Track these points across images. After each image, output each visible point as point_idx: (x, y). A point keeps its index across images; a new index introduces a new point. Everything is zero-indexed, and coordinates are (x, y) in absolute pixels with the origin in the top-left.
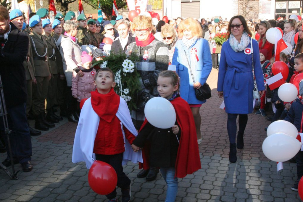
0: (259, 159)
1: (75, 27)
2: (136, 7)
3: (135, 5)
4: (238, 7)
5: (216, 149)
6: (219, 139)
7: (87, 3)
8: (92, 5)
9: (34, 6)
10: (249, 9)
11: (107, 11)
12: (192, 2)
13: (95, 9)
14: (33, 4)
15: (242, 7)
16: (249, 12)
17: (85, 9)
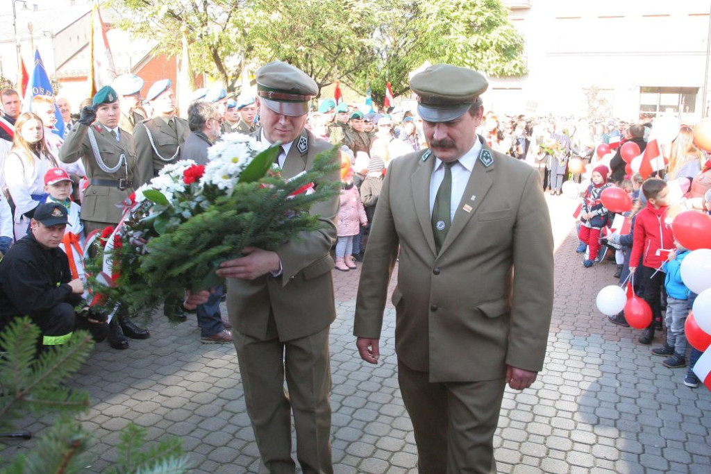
0: (602, 337)
4: (582, 100)
7: (349, 86)
8: (356, 90)
10: (598, 102)
11: (379, 99)
12: (510, 89)
13: (361, 96)
15: (587, 99)
16: (598, 107)
17: (343, 97)
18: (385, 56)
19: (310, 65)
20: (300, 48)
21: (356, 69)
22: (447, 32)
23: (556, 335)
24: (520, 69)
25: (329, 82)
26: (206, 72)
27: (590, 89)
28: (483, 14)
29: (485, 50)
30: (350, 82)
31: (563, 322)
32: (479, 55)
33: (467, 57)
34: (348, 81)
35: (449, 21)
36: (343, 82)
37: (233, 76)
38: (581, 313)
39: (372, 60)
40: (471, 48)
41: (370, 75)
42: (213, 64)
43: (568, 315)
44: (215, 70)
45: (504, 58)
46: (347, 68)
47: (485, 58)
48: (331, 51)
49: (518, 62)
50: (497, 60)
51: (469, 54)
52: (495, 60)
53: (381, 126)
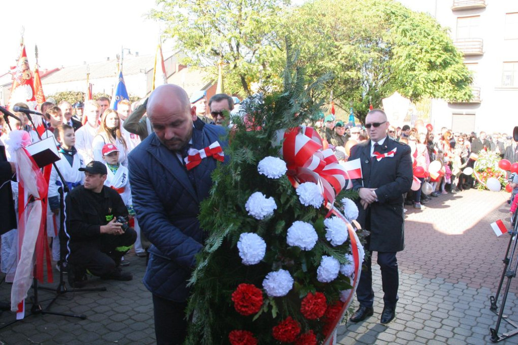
0: (515, 295)
5: (463, 276)
7: (341, 107)
8: (346, 110)
18: (368, 87)
21: (344, 94)
22: (413, 69)
23: (477, 290)
25: (325, 103)
28: (440, 57)
29: (442, 83)
30: (342, 104)
31: (485, 281)
32: (437, 87)
33: (428, 87)
35: (414, 61)
36: (337, 104)
39: (358, 89)
40: (431, 81)
41: (356, 99)
43: (489, 277)
45: (456, 88)
46: (338, 93)
47: (441, 88)
49: (467, 91)
50: (451, 90)
51: (429, 85)
52: (449, 90)
53: (353, 133)
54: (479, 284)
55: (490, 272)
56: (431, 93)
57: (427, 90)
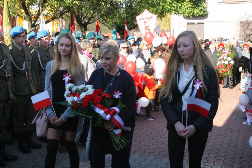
1: (90, 45)
2: (146, 27)
3: (145, 25)
4: (240, 29)
5: (217, 159)
6: (220, 151)
7: (104, 24)
8: (108, 26)
9: (58, 26)
10: (250, 31)
11: (121, 31)
12: (197, 24)
13: (110, 30)
14: (57, 24)
15: (243, 29)
17: (101, 29)
18: (124, 6)
19: (81, 12)
20: (75, 2)
21: (107, 14)
24: (204, 12)
25: (92, 22)
26: (19, 15)
27: (245, 23)
30: (104, 21)
31: (234, 162)
32: (179, 5)
33: (173, 6)
34: (103, 21)
36: (100, 21)
37: (35, 18)
38: (244, 157)
39: (116, 9)
41: (116, 17)
42: (23, 11)
43: (236, 158)
44: (24, 15)
45: (194, 6)
46: (103, 13)
48: (92, 3)
49: (202, 8)
51: (174, 4)
52: (189, 7)
53: (122, 48)
54: (230, 165)
55: (235, 154)
56: (175, 10)
57: (172, 8)
